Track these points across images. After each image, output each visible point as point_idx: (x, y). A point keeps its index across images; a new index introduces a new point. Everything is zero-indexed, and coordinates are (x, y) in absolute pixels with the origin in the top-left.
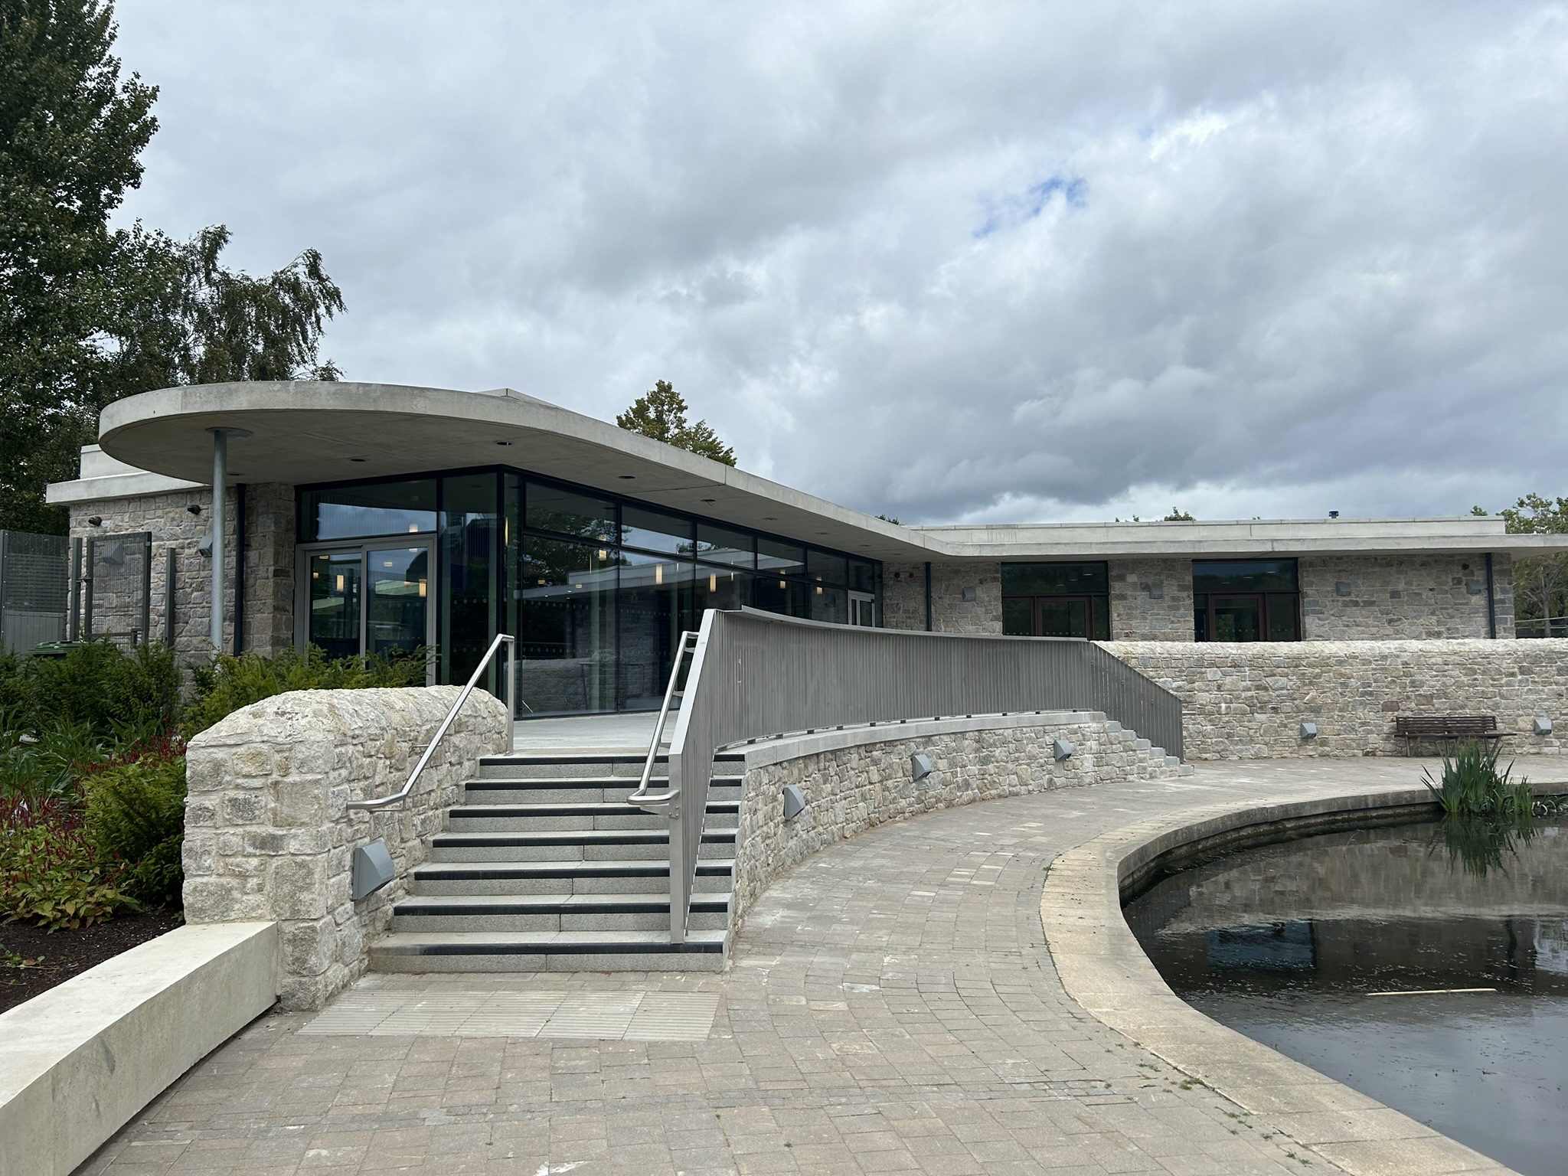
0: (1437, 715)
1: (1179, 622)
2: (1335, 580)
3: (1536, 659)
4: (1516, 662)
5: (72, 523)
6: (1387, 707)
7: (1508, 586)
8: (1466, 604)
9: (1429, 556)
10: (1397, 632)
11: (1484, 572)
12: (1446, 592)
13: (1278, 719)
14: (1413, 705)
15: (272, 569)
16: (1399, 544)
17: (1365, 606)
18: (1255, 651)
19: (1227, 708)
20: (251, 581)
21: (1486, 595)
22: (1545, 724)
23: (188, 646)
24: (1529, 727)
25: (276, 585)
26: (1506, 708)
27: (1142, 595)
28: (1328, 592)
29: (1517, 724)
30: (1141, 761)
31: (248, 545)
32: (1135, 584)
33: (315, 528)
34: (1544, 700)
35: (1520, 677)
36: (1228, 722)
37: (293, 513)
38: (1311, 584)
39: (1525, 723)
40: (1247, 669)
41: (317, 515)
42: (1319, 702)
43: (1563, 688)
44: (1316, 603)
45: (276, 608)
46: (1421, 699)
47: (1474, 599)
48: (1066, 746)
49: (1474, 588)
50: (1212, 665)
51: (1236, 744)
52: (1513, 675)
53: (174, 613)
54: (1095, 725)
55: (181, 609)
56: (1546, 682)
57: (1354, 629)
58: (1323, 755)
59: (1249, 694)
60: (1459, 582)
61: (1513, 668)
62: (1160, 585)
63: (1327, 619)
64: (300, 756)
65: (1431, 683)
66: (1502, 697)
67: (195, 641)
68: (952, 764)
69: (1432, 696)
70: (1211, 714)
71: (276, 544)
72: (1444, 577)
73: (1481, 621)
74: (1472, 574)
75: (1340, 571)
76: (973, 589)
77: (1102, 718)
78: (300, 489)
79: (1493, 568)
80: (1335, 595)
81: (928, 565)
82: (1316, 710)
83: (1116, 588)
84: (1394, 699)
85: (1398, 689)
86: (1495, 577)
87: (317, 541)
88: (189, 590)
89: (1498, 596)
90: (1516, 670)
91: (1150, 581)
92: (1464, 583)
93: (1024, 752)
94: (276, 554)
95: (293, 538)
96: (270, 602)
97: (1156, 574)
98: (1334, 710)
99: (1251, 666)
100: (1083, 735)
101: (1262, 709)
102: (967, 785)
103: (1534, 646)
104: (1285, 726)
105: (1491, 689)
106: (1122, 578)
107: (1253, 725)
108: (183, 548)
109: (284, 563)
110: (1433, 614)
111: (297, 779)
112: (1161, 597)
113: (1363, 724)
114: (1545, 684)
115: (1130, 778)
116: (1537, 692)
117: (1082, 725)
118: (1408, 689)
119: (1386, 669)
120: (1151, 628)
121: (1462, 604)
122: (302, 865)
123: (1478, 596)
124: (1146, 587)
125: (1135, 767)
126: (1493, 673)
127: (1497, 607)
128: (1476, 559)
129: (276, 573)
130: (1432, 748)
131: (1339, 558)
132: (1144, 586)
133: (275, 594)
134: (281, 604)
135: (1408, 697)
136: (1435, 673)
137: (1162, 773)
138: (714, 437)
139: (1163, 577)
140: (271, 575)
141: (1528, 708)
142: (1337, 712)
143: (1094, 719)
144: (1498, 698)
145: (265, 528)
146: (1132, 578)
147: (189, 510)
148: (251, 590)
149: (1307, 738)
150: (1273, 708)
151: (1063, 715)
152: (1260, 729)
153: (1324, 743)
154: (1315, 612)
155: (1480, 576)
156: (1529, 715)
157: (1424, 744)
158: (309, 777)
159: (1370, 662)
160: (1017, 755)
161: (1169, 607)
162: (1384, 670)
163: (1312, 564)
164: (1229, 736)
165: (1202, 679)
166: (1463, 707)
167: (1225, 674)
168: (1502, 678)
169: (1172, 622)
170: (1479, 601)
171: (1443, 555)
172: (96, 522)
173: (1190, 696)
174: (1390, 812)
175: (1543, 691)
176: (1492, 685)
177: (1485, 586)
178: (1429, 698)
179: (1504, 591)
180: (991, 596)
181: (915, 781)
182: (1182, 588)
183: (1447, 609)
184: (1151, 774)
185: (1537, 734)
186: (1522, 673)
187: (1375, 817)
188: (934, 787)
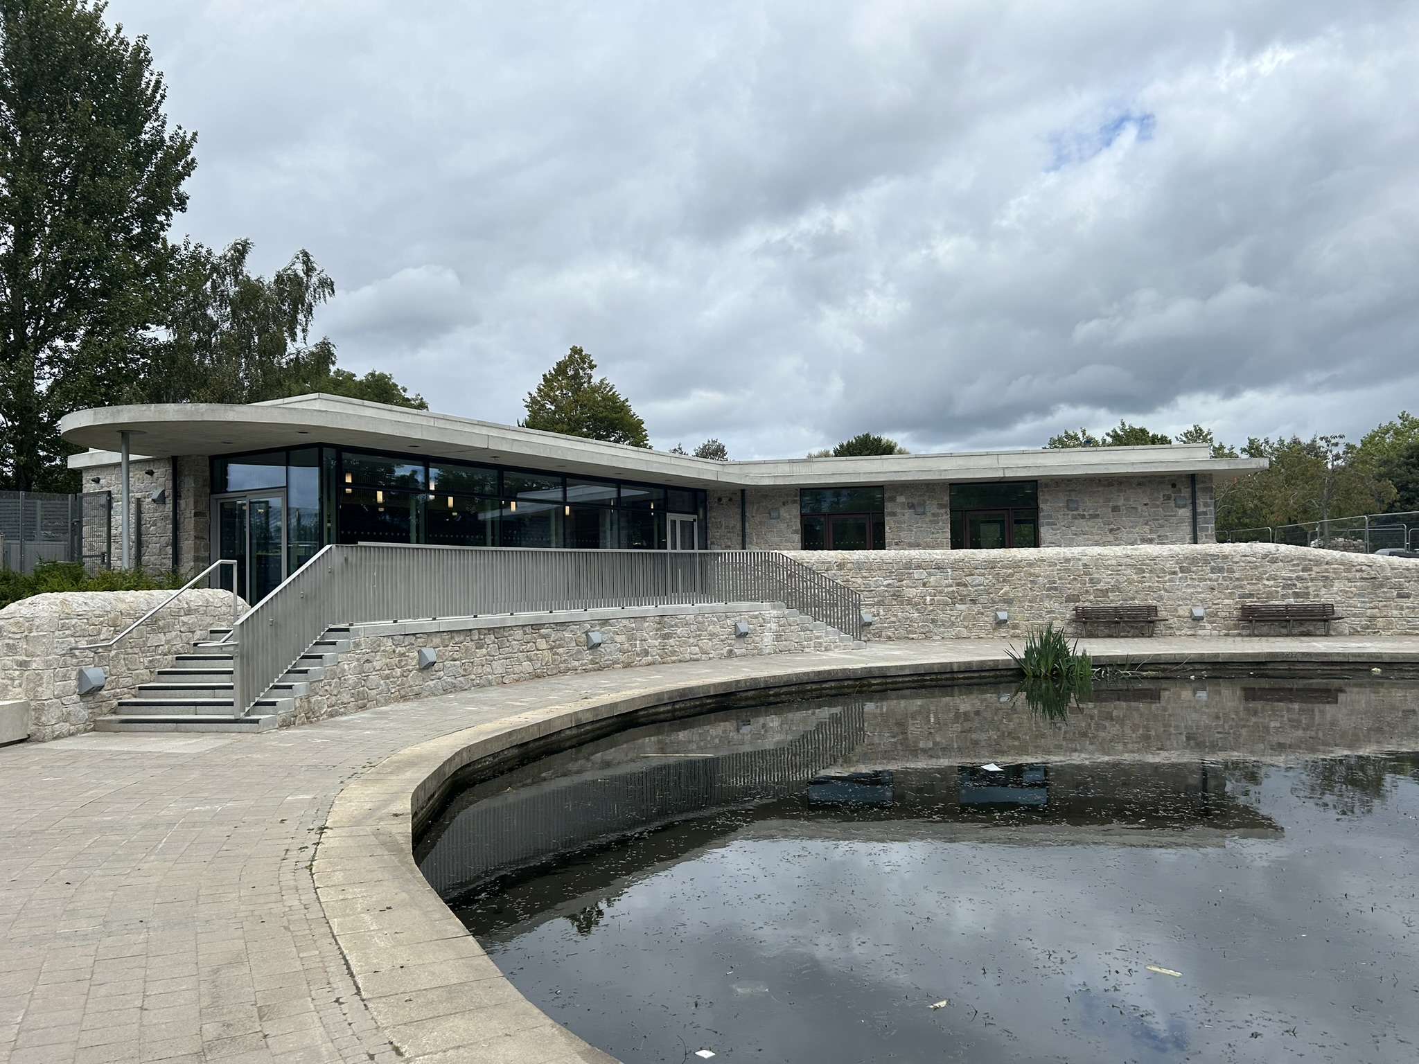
0: (1111, 605)
1: (938, 533)
2: (1066, 498)
3: (1193, 560)
4: (1177, 563)
5: (84, 482)
6: (1069, 599)
7: (1209, 501)
8: (1174, 516)
9: (1145, 477)
10: (1116, 539)
11: (1189, 490)
12: (1158, 506)
13: (976, 609)
14: (1092, 597)
15: (193, 511)
16: (1108, 469)
17: (1090, 518)
18: (957, 557)
19: (931, 600)
20: (182, 520)
21: (1191, 508)
22: (1198, 612)
23: (149, 562)
24: (1187, 614)
25: (196, 522)
26: (1169, 599)
27: (909, 513)
28: (1060, 507)
29: (1177, 612)
30: (817, 638)
31: (180, 496)
32: (904, 503)
33: (225, 483)
34: (1200, 593)
35: (1180, 575)
36: (931, 611)
37: (208, 474)
38: (1046, 501)
39: (1184, 611)
40: (949, 570)
41: (226, 474)
42: (1011, 595)
43: (1215, 583)
44: (1050, 517)
45: (196, 537)
46: (1098, 592)
47: (1181, 512)
48: (743, 627)
49: (1181, 502)
50: (919, 567)
51: (939, 628)
52: (1175, 573)
53: (140, 540)
54: (775, 612)
55: (144, 538)
56: (1201, 579)
57: (1081, 537)
58: (1013, 636)
59: (951, 589)
60: (1169, 498)
61: (1175, 567)
62: (923, 504)
63: (1058, 529)
64: (37, 624)
65: (1106, 580)
66: (1166, 590)
67: (152, 559)
68: (631, 639)
69: (1107, 590)
70: (917, 604)
71: (195, 495)
72: (1156, 495)
73: (1186, 529)
74: (1180, 491)
75: (1070, 490)
76: (777, 509)
77: (782, 607)
78: (213, 459)
79: (1197, 486)
80: (1066, 510)
81: (743, 491)
82: (1009, 602)
83: (889, 507)
84: (1075, 593)
85: (1079, 585)
86: (1198, 494)
87: (227, 492)
88: (148, 526)
89: (1200, 509)
90: (1178, 569)
91: (915, 501)
92: (1173, 498)
93: (706, 630)
94: (196, 502)
95: (208, 491)
96: (192, 533)
97: (920, 496)
98: (1024, 601)
99: (952, 568)
100: (763, 619)
101: (962, 601)
102: (646, 653)
103: (1192, 550)
104: (982, 614)
105: (1156, 584)
106: (893, 499)
107: (954, 613)
108: (145, 498)
109: (201, 508)
110: (1146, 524)
111: (36, 634)
112: (924, 513)
113: (1049, 612)
114: (1200, 580)
115: (807, 650)
116: (1194, 587)
117: (763, 612)
118: (1087, 585)
119: (1069, 569)
120: (915, 538)
121: (1171, 516)
122: (38, 675)
123: (1184, 510)
124: (912, 506)
125: (812, 643)
126: (1158, 572)
127: (1200, 519)
128: (1183, 479)
129: (196, 514)
130: (1107, 631)
131: (1069, 480)
132: (910, 505)
133: (195, 528)
134: (200, 534)
135: (1087, 592)
136: (1110, 572)
137: (836, 647)
138: (614, 390)
139: (926, 498)
140: (192, 515)
141: (1187, 599)
142: (1027, 603)
143: (774, 608)
144: (1162, 592)
145: (189, 484)
146: (901, 499)
147: (146, 473)
148: (182, 526)
149: (1000, 623)
150: (971, 600)
151: (745, 605)
152: (960, 616)
153: (1015, 627)
154: (1048, 524)
155: (1186, 493)
156: (1187, 605)
157: (1100, 628)
158: (41, 633)
159: (1056, 564)
160: (698, 633)
161: (930, 521)
162: (1067, 570)
163: (1047, 485)
164: (933, 621)
165: (910, 578)
166: (1133, 599)
167: (930, 575)
168: (1165, 576)
169: (933, 533)
170: (1185, 513)
171: (1155, 477)
172: (97, 481)
173: (899, 591)
174: (976, 675)
175: (1198, 585)
176: (1158, 582)
177: (1190, 501)
178: (1105, 592)
179: (1206, 505)
180: (791, 517)
181: (589, 649)
182: (941, 506)
183: (1158, 520)
184: (826, 647)
185: (1194, 620)
186: (1182, 572)
187: (961, 678)
188: (609, 652)
